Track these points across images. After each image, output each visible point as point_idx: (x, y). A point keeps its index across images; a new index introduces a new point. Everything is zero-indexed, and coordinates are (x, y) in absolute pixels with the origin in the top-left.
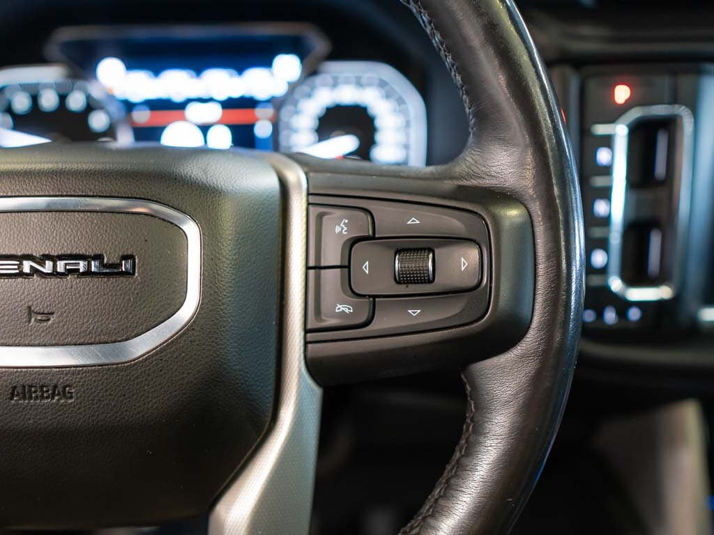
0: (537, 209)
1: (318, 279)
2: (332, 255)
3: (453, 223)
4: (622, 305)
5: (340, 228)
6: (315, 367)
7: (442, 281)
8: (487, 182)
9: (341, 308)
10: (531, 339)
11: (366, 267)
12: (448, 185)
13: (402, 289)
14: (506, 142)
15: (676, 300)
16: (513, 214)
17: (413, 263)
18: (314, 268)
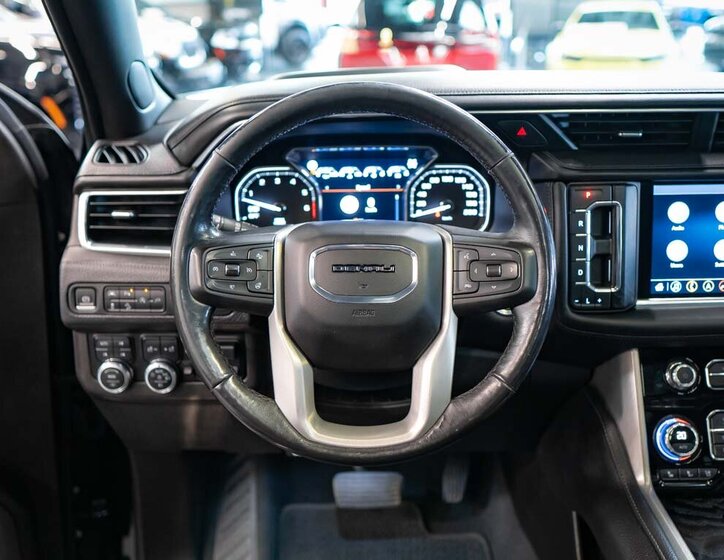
0: (539, 251)
1: (458, 276)
2: (463, 266)
3: (508, 255)
4: (594, 297)
5: (466, 256)
6: (456, 309)
7: (504, 276)
8: (521, 241)
9: (466, 286)
10: (537, 298)
11: (476, 271)
12: (507, 241)
13: (489, 279)
14: (527, 227)
15: (620, 292)
16: (531, 252)
17: (494, 270)
18: (456, 271)
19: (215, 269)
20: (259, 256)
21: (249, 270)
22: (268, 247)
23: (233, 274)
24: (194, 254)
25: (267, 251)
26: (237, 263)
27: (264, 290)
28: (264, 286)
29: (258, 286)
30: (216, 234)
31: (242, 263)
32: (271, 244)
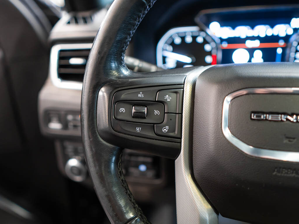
19: (122, 110)
20: (168, 98)
21: (156, 112)
22: (178, 88)
23: (139, 115)
24: (103, 93)
25: (176, 92)
26: (145, 105)
27: (172, 134)
28: (172, 130)
29: (165, 130)
30: (126, 72)
31: (149, 104)
32: (181, 86)
